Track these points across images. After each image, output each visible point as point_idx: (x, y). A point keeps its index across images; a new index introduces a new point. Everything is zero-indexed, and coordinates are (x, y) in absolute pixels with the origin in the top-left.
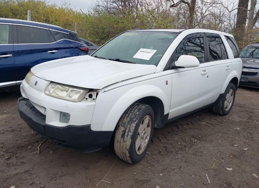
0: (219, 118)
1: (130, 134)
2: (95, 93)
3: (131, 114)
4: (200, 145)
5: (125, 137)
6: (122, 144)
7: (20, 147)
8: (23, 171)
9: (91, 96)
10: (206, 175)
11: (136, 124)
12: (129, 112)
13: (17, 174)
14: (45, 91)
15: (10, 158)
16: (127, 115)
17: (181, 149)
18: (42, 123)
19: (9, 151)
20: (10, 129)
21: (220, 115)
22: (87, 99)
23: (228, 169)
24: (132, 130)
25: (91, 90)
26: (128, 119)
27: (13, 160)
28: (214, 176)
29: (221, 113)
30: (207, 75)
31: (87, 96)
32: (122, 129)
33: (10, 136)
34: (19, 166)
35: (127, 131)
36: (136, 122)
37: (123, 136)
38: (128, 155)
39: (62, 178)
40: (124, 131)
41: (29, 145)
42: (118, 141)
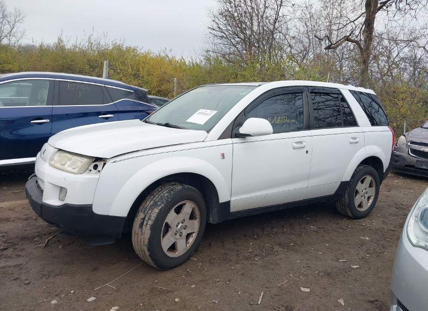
0: (344, 223)
1: (150, 223)
2: (102, 163)
3: (157, 196)
4: (283, 256)
5: (144, 227)
6: (140, 236)
7: (24, 238)
8: (14, 264)
9: (96, 167)
10: (262, 294)
11: (160, 210)
12: (155, 194)
13: (4, 267)
14: (50, 161)
15: (7, 249)
16: (152, 197)
17: (247, 259)
18: (39, 202)
19: (9, 241)
20: (24, 217)
21: (349, 218)
22: (90, 170)
23: (302, 289)
24: (153, 218)
25: (98, 159)
26: (152, 202)
27: (9, 252)
28: (273, 296)
29: (350, 214)
30: (305, 150)
31: (91, 167)
32: (141, 215)
33: (20, 225)
34: (12, 258)
35: (147, 218)
36: (161, 207)
37: (141, 226)
38: (147, 253)
39: (57, 276)
40: (144, 219)
41: (38, 236)
42: (135, 233)
